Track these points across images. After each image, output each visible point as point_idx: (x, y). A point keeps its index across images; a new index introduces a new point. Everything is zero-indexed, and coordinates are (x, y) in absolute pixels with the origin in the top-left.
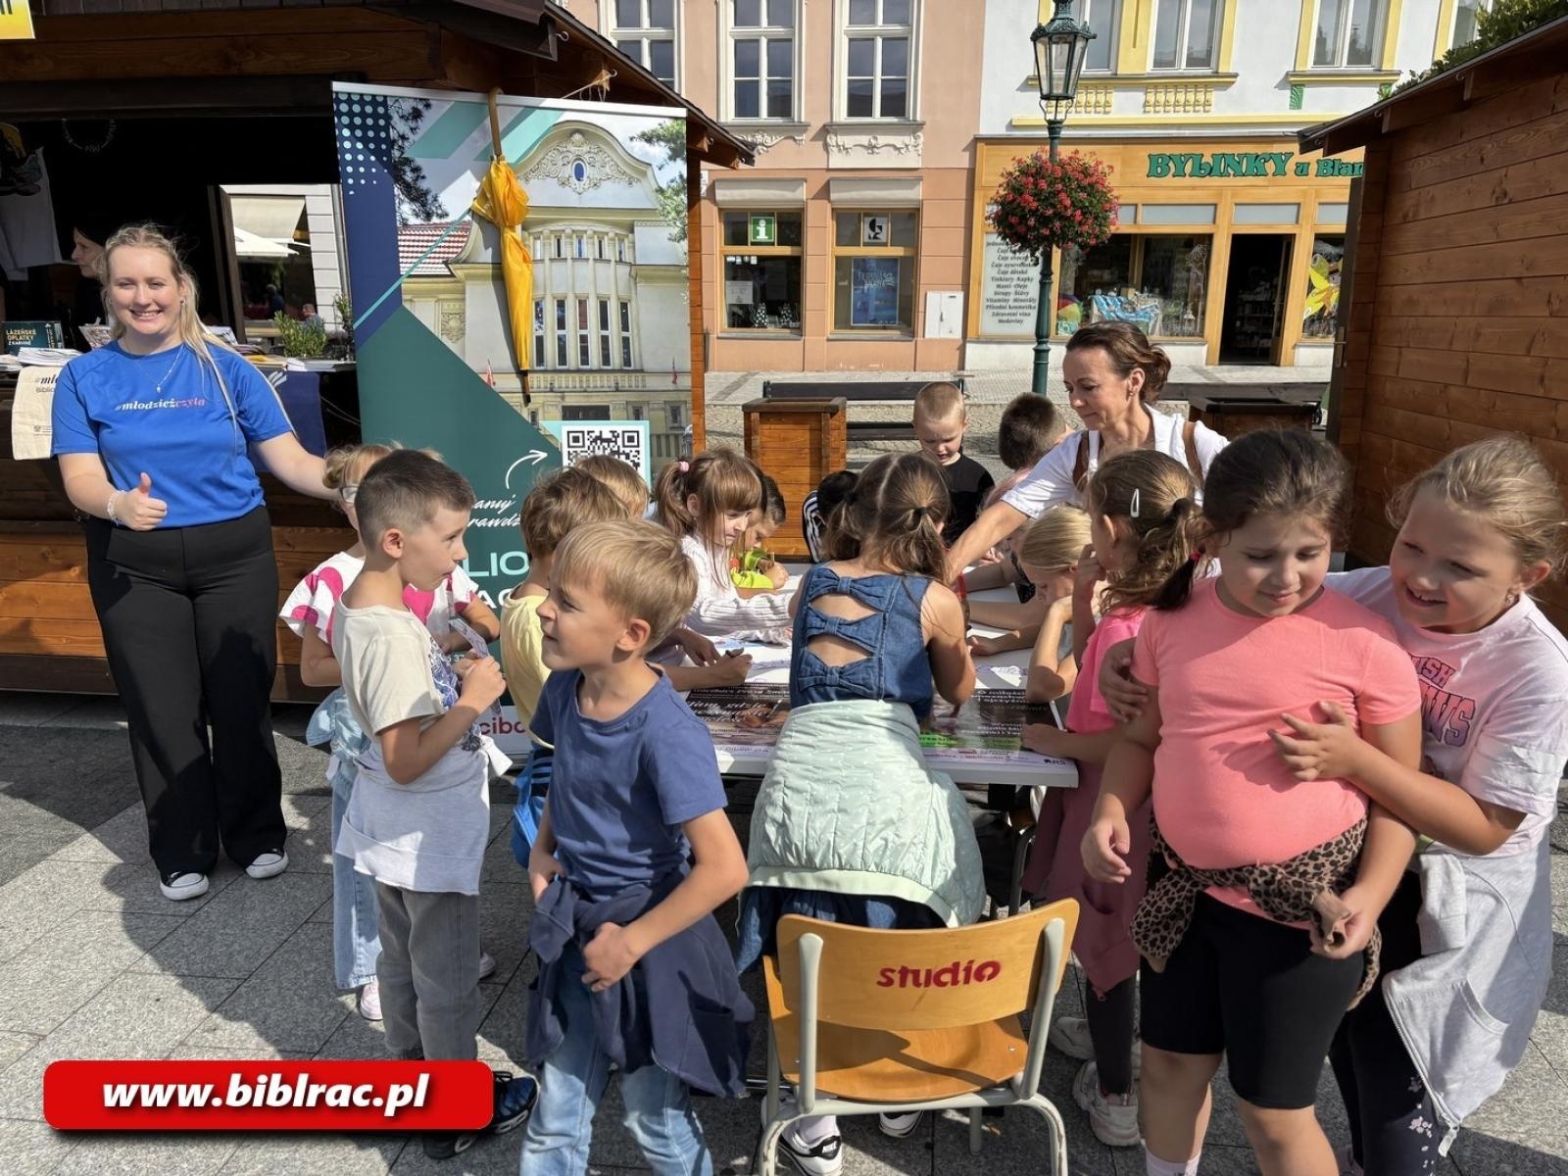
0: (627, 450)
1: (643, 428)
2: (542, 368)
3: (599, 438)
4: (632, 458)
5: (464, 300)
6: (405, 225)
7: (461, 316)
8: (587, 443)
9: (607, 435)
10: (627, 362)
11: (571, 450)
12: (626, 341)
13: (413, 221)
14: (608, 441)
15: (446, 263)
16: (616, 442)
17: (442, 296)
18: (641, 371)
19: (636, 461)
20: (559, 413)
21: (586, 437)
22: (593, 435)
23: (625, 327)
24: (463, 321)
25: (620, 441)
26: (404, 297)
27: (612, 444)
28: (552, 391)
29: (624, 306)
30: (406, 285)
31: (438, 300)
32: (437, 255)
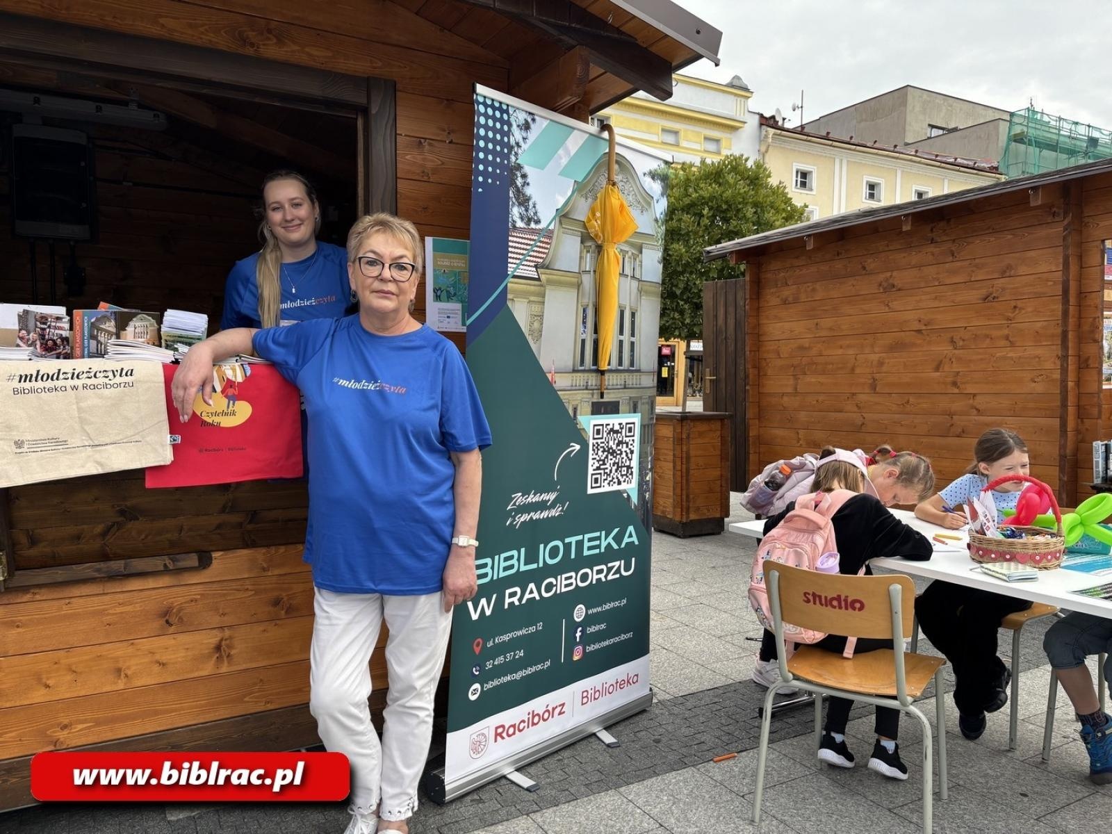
0: (627, 439)
1: (636, 419)
2: (582, 368)
3: (612, 430)
4: (630, 447)
5: (543, 303)
6: (514, 227)
7: (541, 316)
8: (605, 435)
9: (617, 427)
10: (632, 364)
11: (595, 441)
12: (632, 344)
13: (520, 224)
14: (617, 432)
15: (536, 267)
16: (621, 433)
17: (532, 298)
18: (638, 371)
19: (632, 449)
20: (589, 409)
21: (605, 429)
22: (609, 427)
23: (633, 335)
24: (542, 324)
25: (624, 431)
26: (509, 296)
27: (619, 435)
28: (587, 389)
29: (633, 315)
30: (512, 284)
31: (529, 302)
32: (532, 259)
